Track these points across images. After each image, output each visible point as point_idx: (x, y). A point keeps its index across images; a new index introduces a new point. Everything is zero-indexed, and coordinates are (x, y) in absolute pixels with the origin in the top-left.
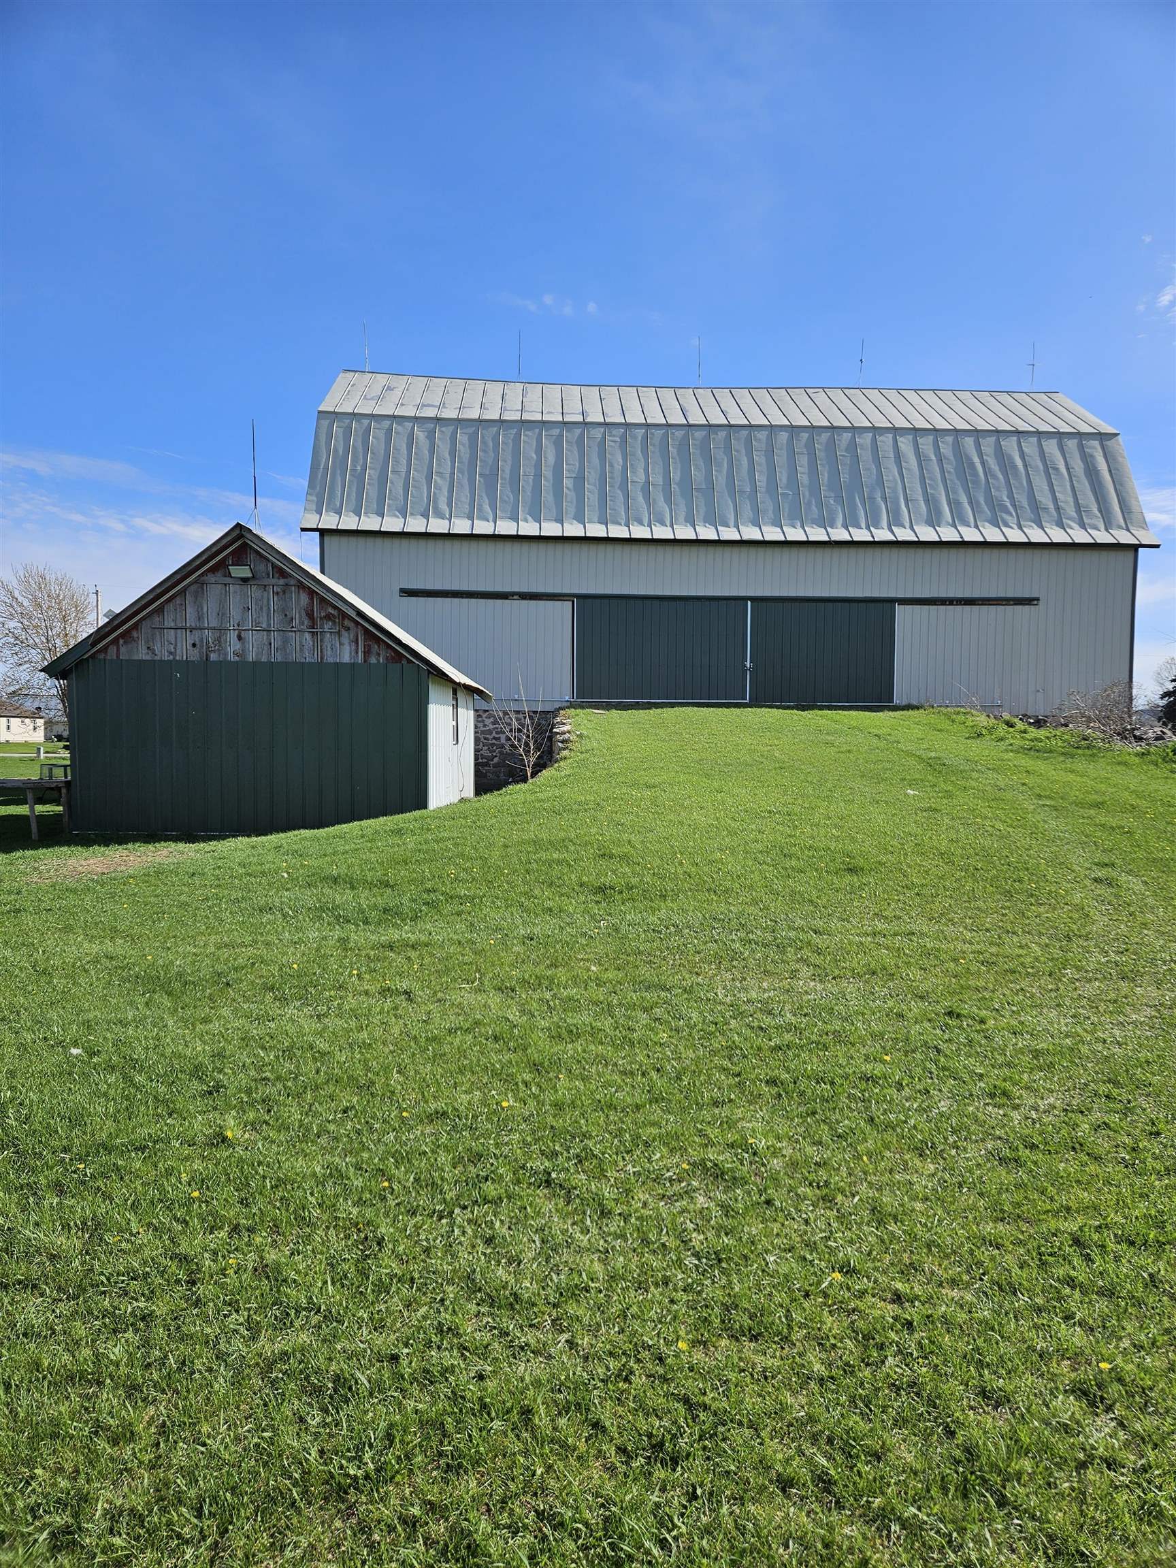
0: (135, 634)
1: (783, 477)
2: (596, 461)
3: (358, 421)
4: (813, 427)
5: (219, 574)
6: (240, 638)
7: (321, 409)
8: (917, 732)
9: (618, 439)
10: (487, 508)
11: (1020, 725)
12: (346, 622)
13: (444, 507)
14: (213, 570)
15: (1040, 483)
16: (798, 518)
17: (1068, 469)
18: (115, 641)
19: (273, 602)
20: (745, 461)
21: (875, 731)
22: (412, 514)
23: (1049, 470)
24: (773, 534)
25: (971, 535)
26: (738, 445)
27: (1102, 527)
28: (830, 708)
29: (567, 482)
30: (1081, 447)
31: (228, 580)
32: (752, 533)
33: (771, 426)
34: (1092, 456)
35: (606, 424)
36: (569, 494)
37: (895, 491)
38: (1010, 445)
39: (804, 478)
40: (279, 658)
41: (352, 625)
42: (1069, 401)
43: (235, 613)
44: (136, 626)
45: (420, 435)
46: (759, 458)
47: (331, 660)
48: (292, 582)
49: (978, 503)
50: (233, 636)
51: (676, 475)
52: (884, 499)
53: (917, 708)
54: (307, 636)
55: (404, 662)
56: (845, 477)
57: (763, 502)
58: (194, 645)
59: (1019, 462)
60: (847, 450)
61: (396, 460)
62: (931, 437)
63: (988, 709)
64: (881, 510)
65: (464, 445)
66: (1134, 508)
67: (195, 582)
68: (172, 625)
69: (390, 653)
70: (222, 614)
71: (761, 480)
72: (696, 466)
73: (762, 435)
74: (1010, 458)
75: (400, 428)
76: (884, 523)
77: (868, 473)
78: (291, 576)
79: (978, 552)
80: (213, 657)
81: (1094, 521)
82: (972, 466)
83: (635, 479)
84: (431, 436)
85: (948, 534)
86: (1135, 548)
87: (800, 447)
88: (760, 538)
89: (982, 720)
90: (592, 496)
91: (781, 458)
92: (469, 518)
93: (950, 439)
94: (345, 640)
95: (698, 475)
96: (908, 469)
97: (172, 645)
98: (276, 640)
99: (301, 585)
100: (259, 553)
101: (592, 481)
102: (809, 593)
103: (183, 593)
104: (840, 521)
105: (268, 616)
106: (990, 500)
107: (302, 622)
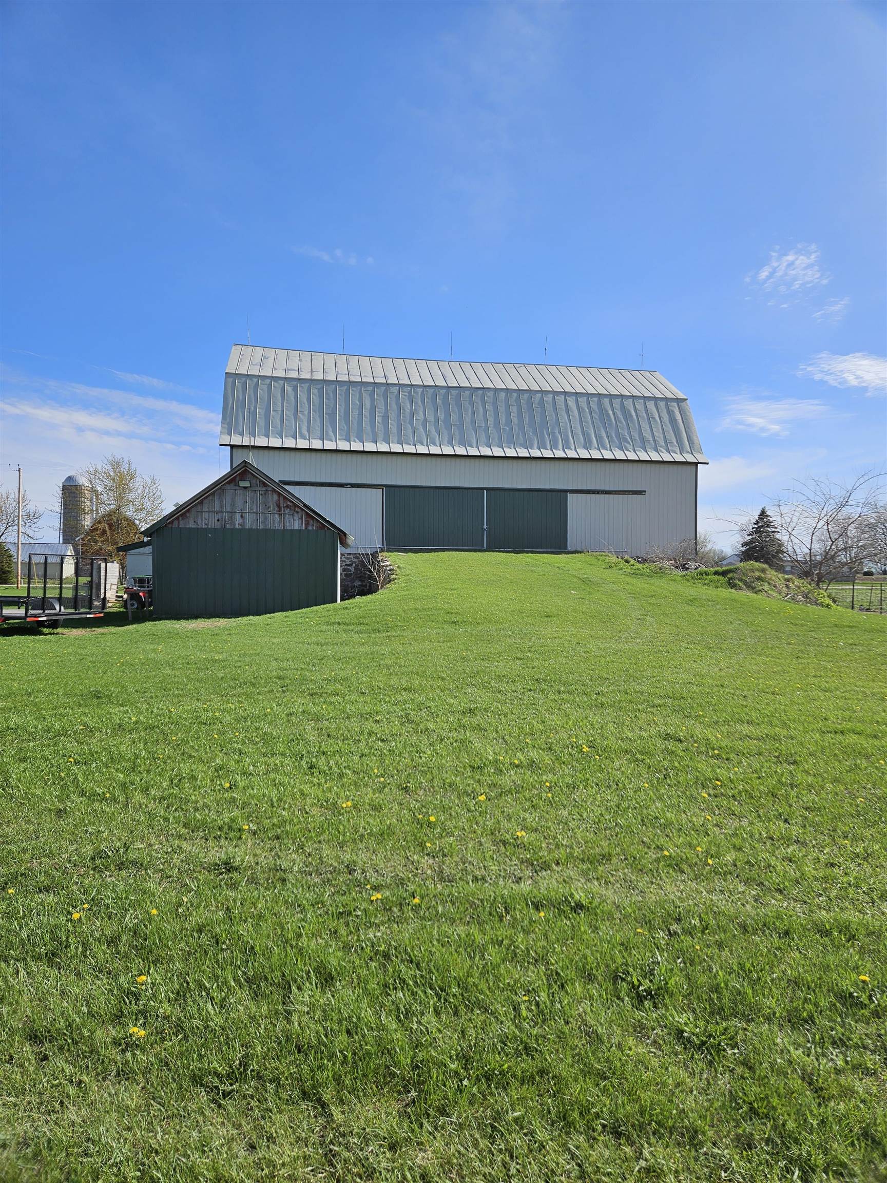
0: (188, 515)
1: (503, 419)
2: (395, 407)
3: (250, 379)
4: (519, 390)
5: (232, 485)
6: (242, 516)
7: (227, 371)
8: (579, 565)
9: (407, 394)
10: (331, 433)
11: (632, 562)
12: (297, 509)
13: (305, 432)
14: (229, 483)
15: (645, 426)
16: (512, 443)
17: (660, 418)
18: (177, 518)
19: (260, 499)
20: (481, 409)
21: (557, 565)
22: (286, 436)
23: (650, 418)
24: (498, 452)
25: (608, 455)
26: (477, 399)
27: (679, 452)
28: (532, 552)
29: (378, 419)
30: (667, 406)
31: (237, 488)
32: (486, 452)
33: (496, 389)
34: (673, 411)
35: (399, 385)
36: (380, 426)
37: (566, 428)
38: (629, 403)
39: (515, 420)
40: (262, 527)
41: (299, 510)
42: (662, 377)
43: (239, 503)
44: (188, 511)
45: (288, 388)
46: (489, 407)
47: (288, 528)
48: (270, 489)
49: (611, 436)
50: (238, 516)
51: (441, 416)
52: (560, 433)
53: (581, 552)
54: (277, 516)
55: (326, 529)
56: (538, 420)
57: (492, 433)
58: (218, 520)
59: (634, 414)
60: (539, 404)
61: (275, 404)
62: (585, 398)
63: (617, 553)
64: (558, 439)
65: (315, 395)
66: (696, 442)
67: (220, 488)
68: (207, 510)
69: (319, 525)
70: (233, 505)
71: (491, 419)
72: (453, 411)
73: (491, 394)
74: (629, 411)
75: (276, 384)
76: (560, 447)
77: (550, 417)
78: (269, 486)
79: (612, 465)
80: (228, 526)
81: (674, 449)
82: (608, 415)
83: (418, 418)
84: (295, 389)
85: (596, 455)
86: (696, 464)
87: (512, 402)
88: (491, 455)
89: (614, 559)
90: (393, 428)
91: (502, 408)
92: (320, 439)
93: (596, 399)
94: (296, 518)
95: (454, 416)
96: (573, 416)
97: (207, 520)
98: (261, 518)
99: (274, 491)
100: (252, 474)
101: (393, 419)
102: (519, 486)
103: (213, 494)
104: (536, 445)
105: (257, 505)
106: (618, 435)
107: (274, 509)
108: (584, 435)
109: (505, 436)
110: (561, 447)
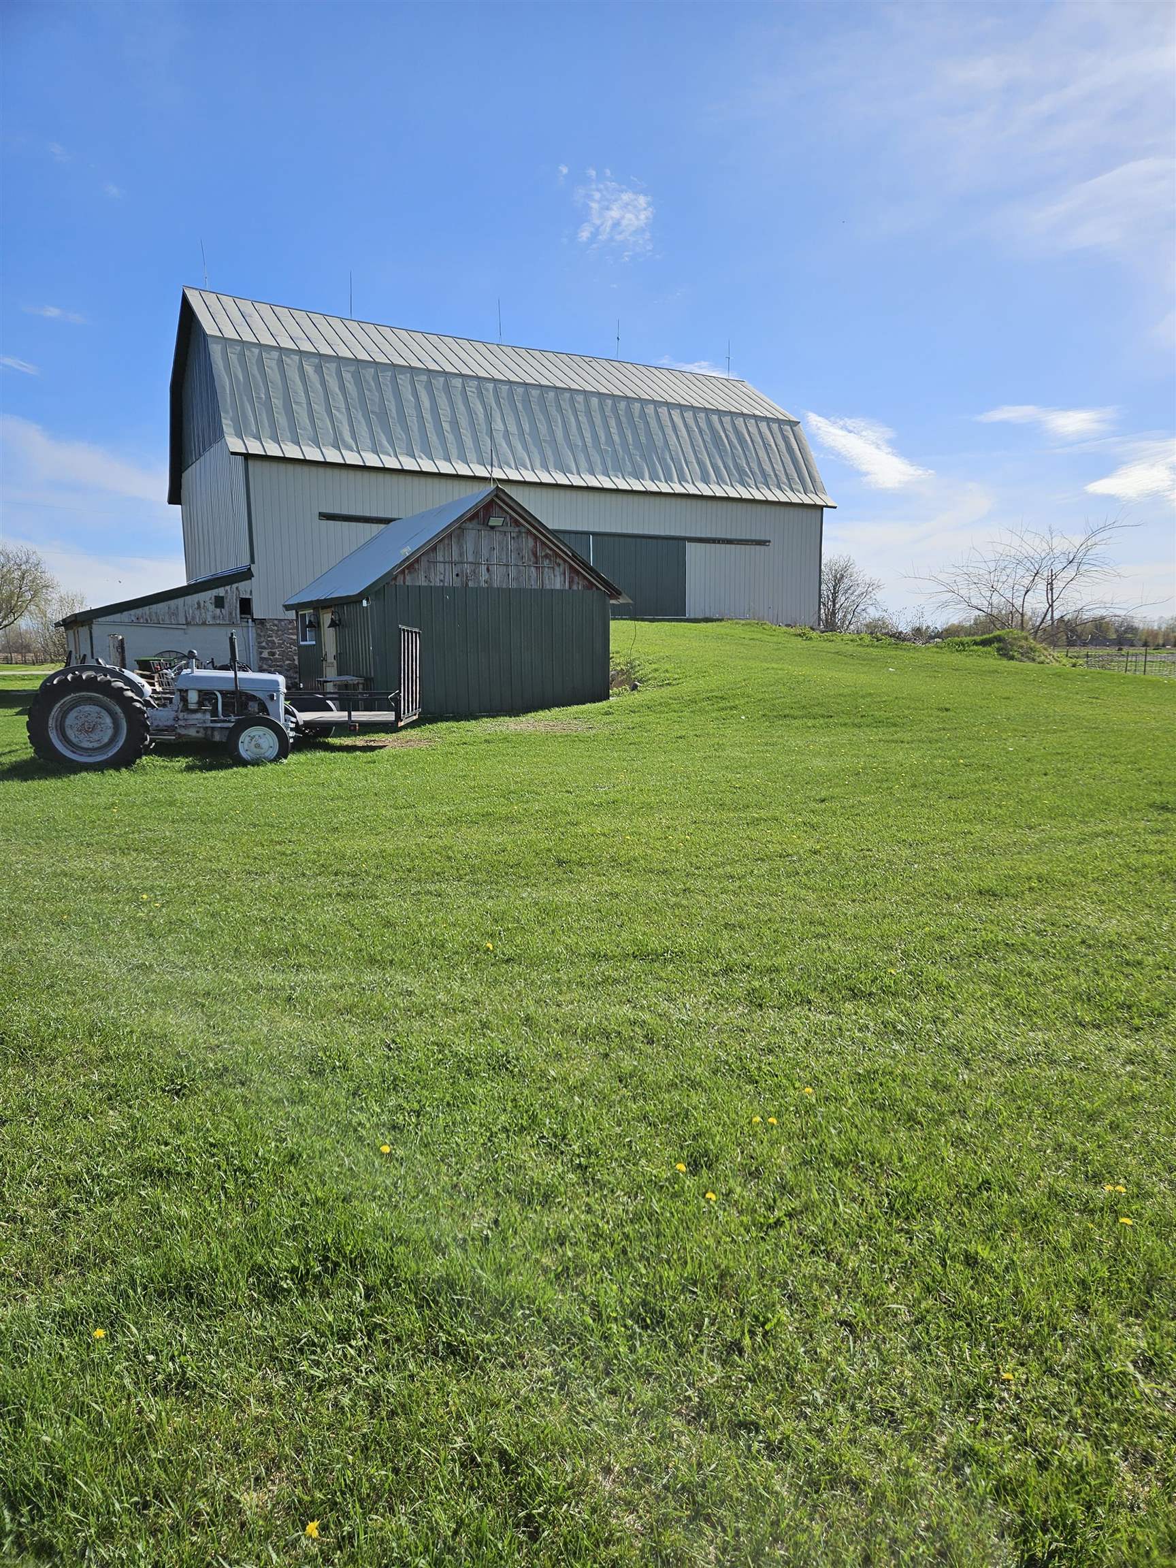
0: (416, 566)
1: (602, 435)
2: (463, 408)
3: (249, 349)
4: (613, 396)
5: (475, 522)
6: (488, 570)
9: (474, 390)
10: (387, 444)
12: (558, 560)
13: (350, 440)
16: (620, 470)
18: (403, 572)
19: (511, 545)
20: (573, 420)
24: (606, 482)
26: (565, 404)
29: (446, 426)
31: (482, 527)
32: (592, 481)
33: (585, 391)
34: (788, 437)
35: (461, 376)
36: (450, 437)
37: (677, 454)
39: (616, 438)
40: (514, 585)
41: (561, 562)
43: (484, 550)
44: (417, 560)
45: (309, 368)
46: (583, 418)
47: (548, 587)
48: (524, 530)
49: (729, 467)
50: (484, 568)
51: (526, 427)
54: (533, 570)
55: (594, 589)
56: (643, 438)
57: (593, 456)
58: (457, 575)
60: (640, 418)
61: (295, 392)
64: (671, 467)
65: (350, 382)
67: (459, 528)
68: (442, 560)
69: (586, 582)
70: (476, 552)
71: (588, 436)
72: (540, 421)
73: (580, 398)
75: (289, 360)
77: (658, 438)
78: (523, 525)
79: (735, 505)
80: (471, 584)
83: (497, 427)
84: (319, 370)
86: (822, 507)
87: (608, 411)
88: (600, 486)
90: (467, 440)
91: (597, 419)
92: (374, 452)
94: (557, 573)
95: (543, 428)
97: (442, 575)
98: (513, 572)
99: (529, 532)
100: (501, 507)
101: (464, 426)
102: (630, 531)
103: (450, 536)
104: (647, 475)
105: (507, 554)
106: (737, 466)
107: (529, 560)
108: (699, 463)
109: (609, 459)
110: (676, 480)
